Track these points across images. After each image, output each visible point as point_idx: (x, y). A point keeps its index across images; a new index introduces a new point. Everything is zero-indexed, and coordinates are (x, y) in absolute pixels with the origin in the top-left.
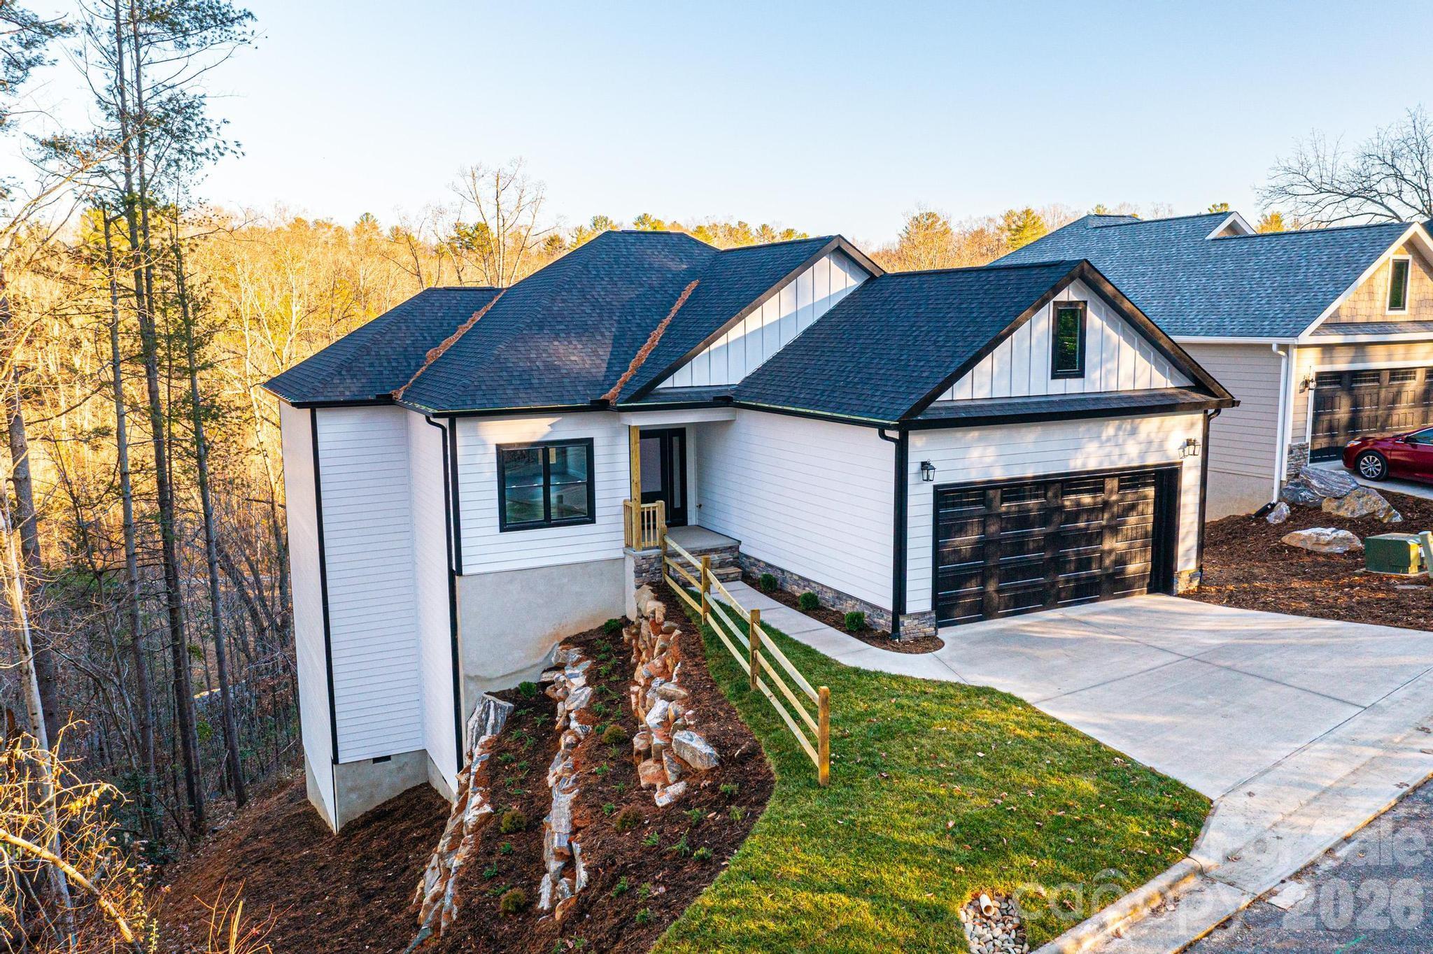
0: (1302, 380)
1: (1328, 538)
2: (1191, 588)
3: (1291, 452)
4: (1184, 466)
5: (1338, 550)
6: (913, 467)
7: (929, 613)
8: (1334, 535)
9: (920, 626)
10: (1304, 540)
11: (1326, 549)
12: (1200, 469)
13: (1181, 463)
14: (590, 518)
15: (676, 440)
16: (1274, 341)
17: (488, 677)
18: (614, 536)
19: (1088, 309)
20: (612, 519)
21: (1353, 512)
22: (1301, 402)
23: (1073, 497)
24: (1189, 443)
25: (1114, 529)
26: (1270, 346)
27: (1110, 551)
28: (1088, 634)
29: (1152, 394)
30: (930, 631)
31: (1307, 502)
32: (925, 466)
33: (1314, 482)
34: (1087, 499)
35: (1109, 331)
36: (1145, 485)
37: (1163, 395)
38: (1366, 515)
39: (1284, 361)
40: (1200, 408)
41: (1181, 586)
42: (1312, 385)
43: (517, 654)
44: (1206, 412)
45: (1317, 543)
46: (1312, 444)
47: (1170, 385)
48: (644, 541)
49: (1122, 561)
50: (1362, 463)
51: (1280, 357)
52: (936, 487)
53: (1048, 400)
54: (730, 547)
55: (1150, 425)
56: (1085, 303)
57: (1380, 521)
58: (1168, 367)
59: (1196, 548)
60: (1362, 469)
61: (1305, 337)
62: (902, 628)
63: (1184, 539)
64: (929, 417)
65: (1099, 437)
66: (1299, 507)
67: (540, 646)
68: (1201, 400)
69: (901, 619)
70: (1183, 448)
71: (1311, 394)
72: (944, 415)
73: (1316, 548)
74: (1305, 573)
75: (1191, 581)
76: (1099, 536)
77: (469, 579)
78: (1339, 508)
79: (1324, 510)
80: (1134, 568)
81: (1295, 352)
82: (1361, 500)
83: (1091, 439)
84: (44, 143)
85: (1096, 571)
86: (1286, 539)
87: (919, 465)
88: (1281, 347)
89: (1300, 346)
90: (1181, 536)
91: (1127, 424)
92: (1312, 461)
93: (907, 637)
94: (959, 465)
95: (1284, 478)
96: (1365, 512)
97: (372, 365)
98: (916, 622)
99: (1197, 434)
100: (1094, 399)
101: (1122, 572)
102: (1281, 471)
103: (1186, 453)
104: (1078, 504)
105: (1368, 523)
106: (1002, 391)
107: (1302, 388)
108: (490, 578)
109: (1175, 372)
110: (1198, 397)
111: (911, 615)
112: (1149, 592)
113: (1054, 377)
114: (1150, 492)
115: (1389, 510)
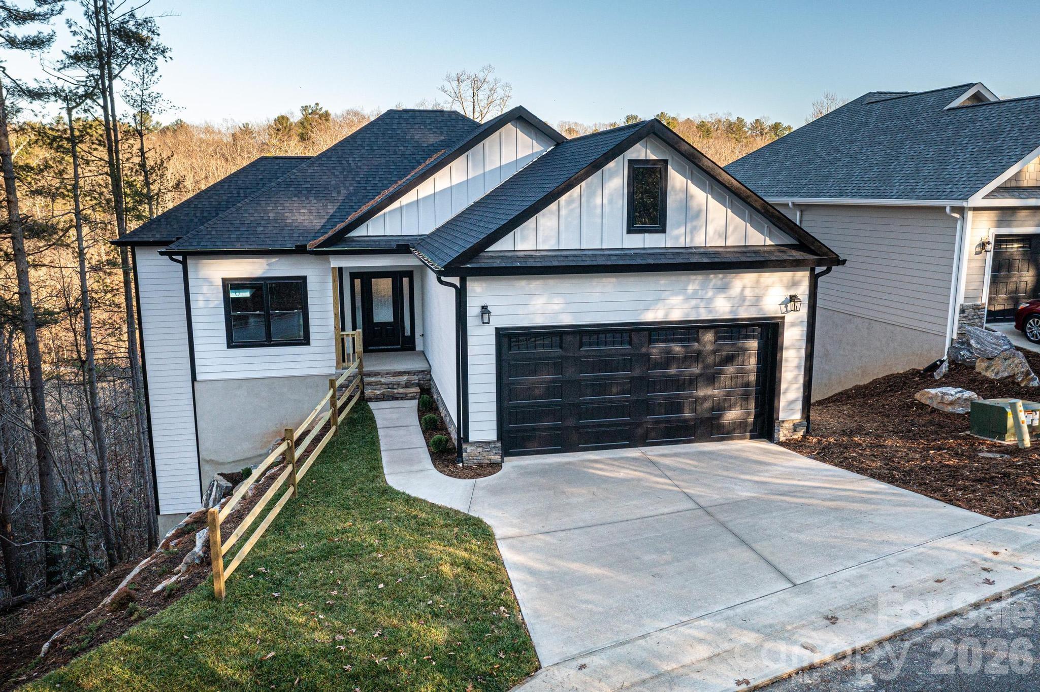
0: (978, 242)
1: (951, 398)
2: (795, 437)
3: (962, 311)
4: (786, 320)
5: (960, 410)
6: (473, 311)
7: (494, 442)
8: (958, 395)
9: (485, 454)
10: (931, 398)
11: (949, 409)
12: (805, 324)
13: (783, 318)
14: (306, 341)
15: (406, 281)
16: (948, 203)
17: (221, 461)
18: (327, 356)
19: (670, 167)
20: (325, 343)
21: (997, 373)
22: (977, 264)
23: (662, 345)
24: (793, 298)
25: (711, 379)
26: (945, 208)
27: (705, 398)
28: (637, 473)
29: (745, 250)
30: (497, 458)
31: (964, 360)
32: (485, 310)
33: (972, 342)
34: (677, 348)
35: (694, 190)
36: (747, 337)
37: (756, 252)
38: (1007, 378)
39: (959, 223)
40: (806, 265)
41: (783, 434)
42: (990, 247)
43: (246, 446)
44: (813, 270)
45: (942, 402)
46: (989, 304)
47: (769, 242)
48: (344, 361)
49: (720, 408)
50: (1028, 326)
51: (956, 219)
52: (498, 330)
53: (623, 253)
54: (423, 371)
55: (745, 281)
56: (666, 162)
57: (1018, 384)
58: (766, 225)
59: (801, 399)
60: (1028, 331)
61: (977, 200)
62: (464, 454)
63: (787, 390)
64: (483, 265)
65: (684, 290)
66: (957, 365)
67: (265, 440)
68: (802, 258)
69: (464, 446)
70: (785, 303)
71: (989, 257)
72: (498, 263)
73: (940, 407)
74: (909, 431)
75: (795, 430)
76: (693, 382)
77: (204, 385)
78: (987, 368)
79: (977, 370)
80: (732, 415)
81: (970, 215)
82: (1007, 362)
83: (676, 293)
84: (70, 57)
85: (687, 415)
86: (917, 396)
87: (479, 309)
88: (954, 209)
89: (975, 209)
90: (783, 386)
91: (716, 279)
92: (988, 322)
93: (471, 462)
94: (521, 310)
95: (955, 337)
96: (1006, 374)
97: (187, 215)
98: (480, 450)
99: (803, 291)
100: (673, 254)
101: (720, 417)
102: (952, 331)
103: (789, 309)
104: (668, 352)
105: (1006, 385)
106: (569, 243)
107: (978, 249)
108: (219, 384)
109: (775, 230)
110: (798, 255)
111: (474, 443)
112: (752, 438)
113: (629, 232)
114: (753, 344)
115: (1028, 374)
